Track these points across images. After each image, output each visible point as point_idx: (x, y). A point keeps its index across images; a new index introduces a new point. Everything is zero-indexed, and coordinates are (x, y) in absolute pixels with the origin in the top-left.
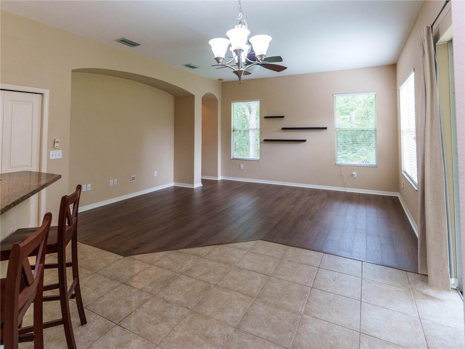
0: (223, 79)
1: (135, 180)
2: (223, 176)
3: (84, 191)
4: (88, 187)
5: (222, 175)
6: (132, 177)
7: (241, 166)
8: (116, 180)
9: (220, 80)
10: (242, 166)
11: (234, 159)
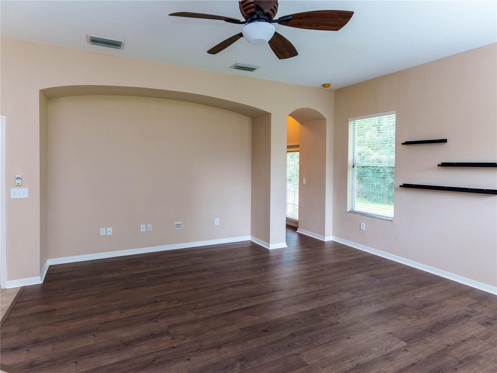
0: (330, 85)
1: (181, 228)
2: (336, 236)
3: (103, 235)
4: (108, 231)
5: (334, 234)
6: (176, 223)
7: (361, 225)
8: (150, 226)
9: (324, 85)
10: (364, 226)
11: (353, 212)
